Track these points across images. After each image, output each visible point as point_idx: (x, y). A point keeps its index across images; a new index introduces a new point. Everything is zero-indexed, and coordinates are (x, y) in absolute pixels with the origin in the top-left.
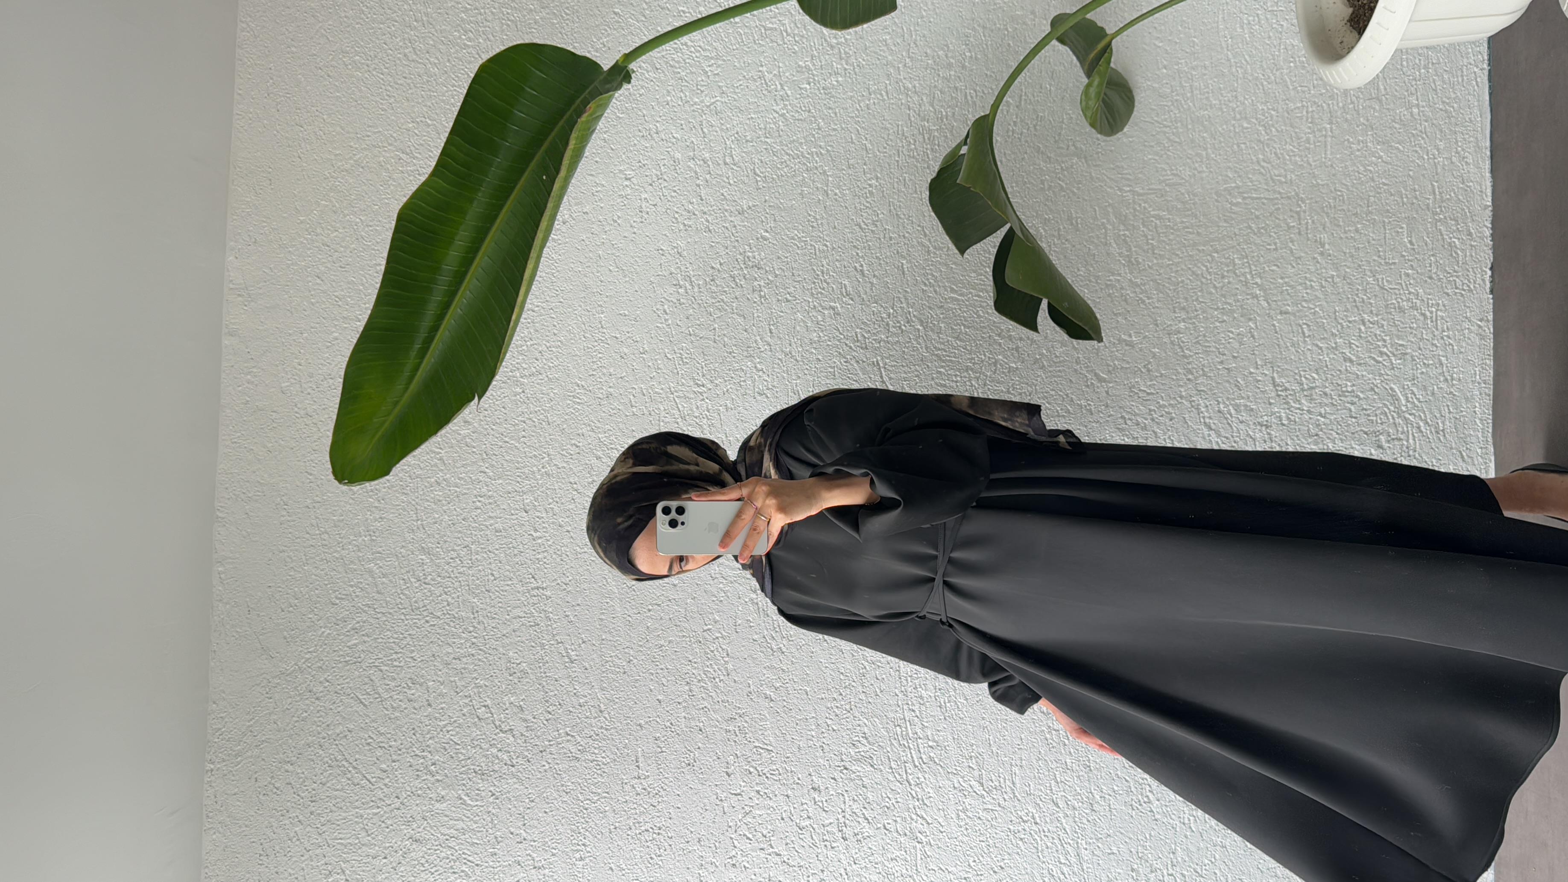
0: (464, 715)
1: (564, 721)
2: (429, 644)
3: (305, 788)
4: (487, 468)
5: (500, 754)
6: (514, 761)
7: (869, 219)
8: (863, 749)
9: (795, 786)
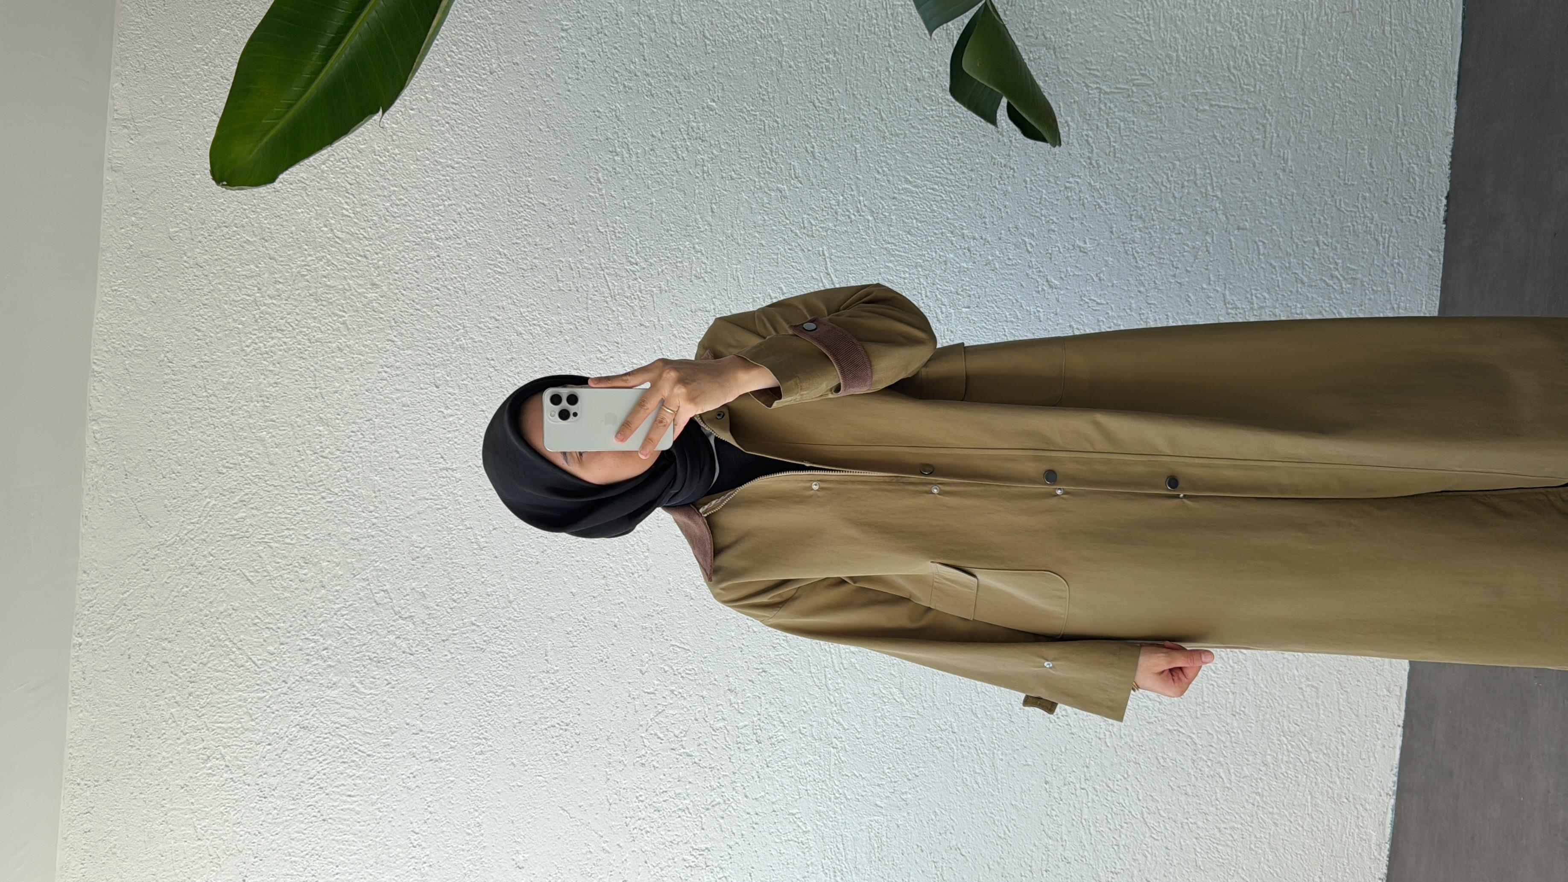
0: (361, 599)
1: (469, 610)
2: (324, 523)
3: (183, 667)
4: (395, 336)
5: (398, 641)
6: (414, 650)
9: (711, 687)
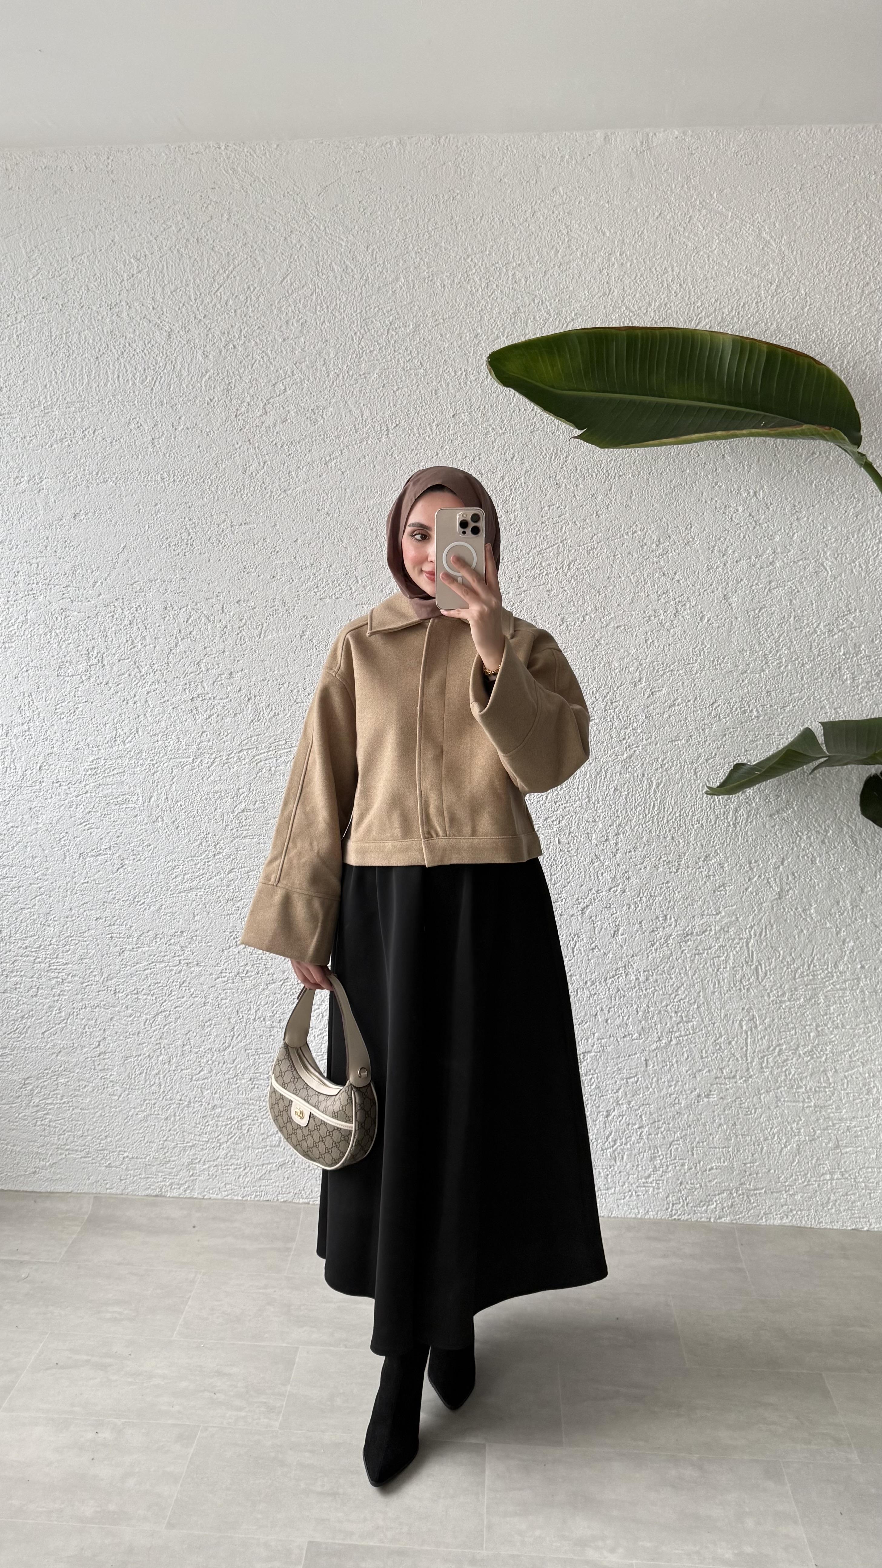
0: (277, 371)
1: (276, 459)
2: (336, 336)
5: (245, 404)
7: (721, 711)
8: (266, 713)
9: (232, 658)
